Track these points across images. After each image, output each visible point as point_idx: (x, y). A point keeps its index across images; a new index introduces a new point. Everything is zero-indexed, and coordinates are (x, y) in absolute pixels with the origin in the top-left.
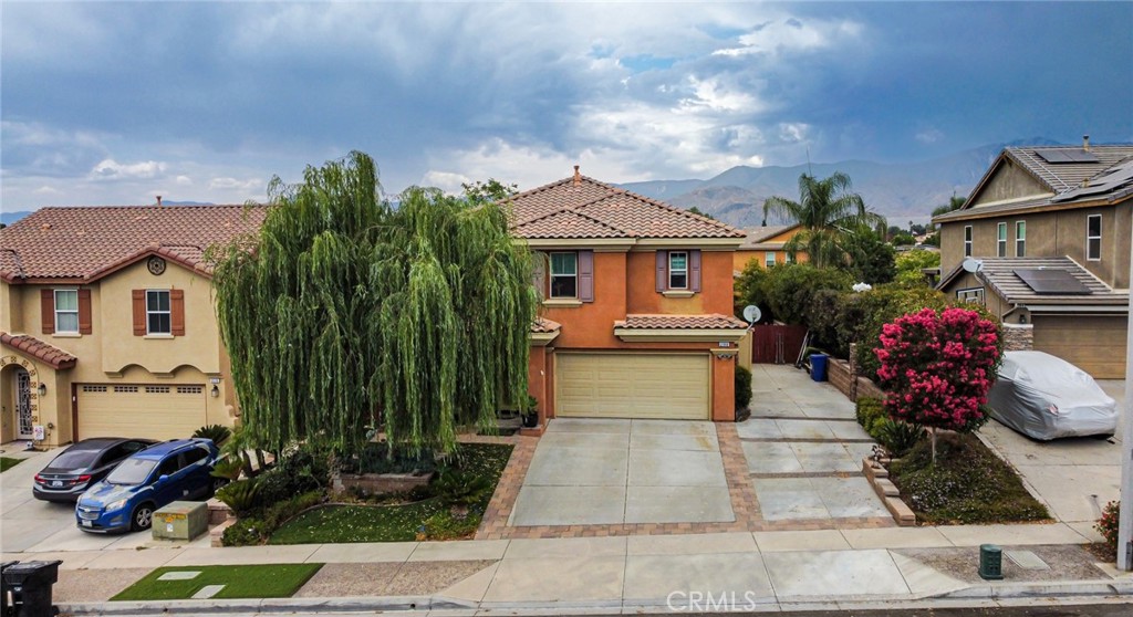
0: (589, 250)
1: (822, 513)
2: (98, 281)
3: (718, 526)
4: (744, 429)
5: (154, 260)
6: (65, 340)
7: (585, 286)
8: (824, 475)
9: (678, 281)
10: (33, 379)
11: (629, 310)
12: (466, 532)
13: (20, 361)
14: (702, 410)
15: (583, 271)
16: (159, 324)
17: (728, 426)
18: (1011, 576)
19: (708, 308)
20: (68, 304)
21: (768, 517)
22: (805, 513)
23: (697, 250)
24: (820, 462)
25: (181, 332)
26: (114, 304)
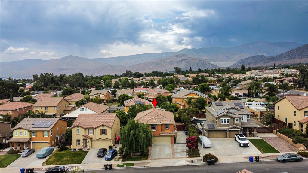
0: (157, 125)
1: (180, 157)
2: (96, 128)
3: (171, 158)
4: (175, 145)
5: (103, 126)
6: (91, 135)
7: (156, 128)
8: (182, 152)
9: (167, 127)
10: (87, 140)
11: (161, 131)
12: (147, 159)
13: (86, 138)
14: (170, 143)
15: (156, 127)
16: (103, 133)
17: (173, 145)
18: (194, 162)
19: (171, 131)
20: (91, 131)
21: (175, 157)
22: (179, 157)
23: (169, 124)
24: (182, 150)
25: (106, 134)
26: (98, 131)
